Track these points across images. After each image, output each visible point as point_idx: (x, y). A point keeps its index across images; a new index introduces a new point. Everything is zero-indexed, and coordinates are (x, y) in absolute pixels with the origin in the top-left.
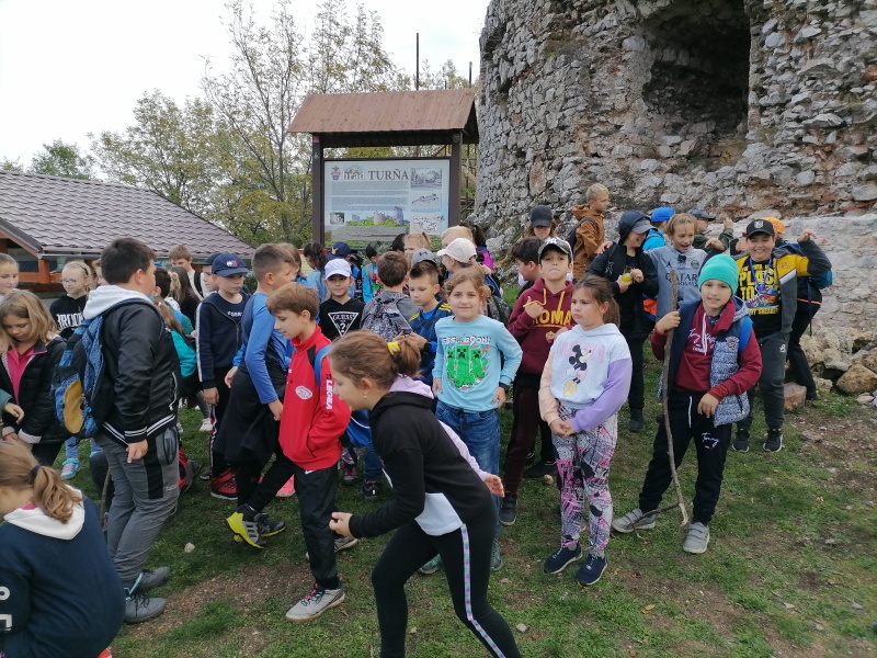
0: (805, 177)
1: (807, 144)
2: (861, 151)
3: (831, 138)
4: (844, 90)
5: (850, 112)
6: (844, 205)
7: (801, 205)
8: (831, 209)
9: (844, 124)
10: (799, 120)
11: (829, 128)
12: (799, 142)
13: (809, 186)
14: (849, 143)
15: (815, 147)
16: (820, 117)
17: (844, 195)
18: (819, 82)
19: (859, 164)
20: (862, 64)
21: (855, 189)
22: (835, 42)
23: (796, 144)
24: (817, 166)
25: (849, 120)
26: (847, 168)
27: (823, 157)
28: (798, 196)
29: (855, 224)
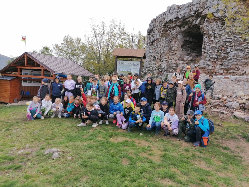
0: (210, 67)
1: (211, 61)
2: (221, 63)
3: (215, 60)
4: (218, 51)
5: (219, 55)
6: (217, 73)
7: (210, 73)
8: (215, 74)
9: (218, 58)
10: (209, 56)
11: (215, 58)
12: (209, 60)
13: (211, 69)
14: (219, 61)
15: (212, 62)
16: (213, 56)
17: (217, 71)
18: (214, 49)
19: (220, 66)
20: (221, 46)
21: (219, 70)
22: (217, 42)
23: (209, 61)
24: (213, 65)
25: (219, 57)
26: (218, 66)
27: (214, 64)
28: (209, 71)
29: (218, 77)
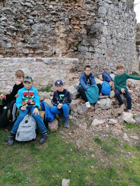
0: (9, 45)
1: (8, 35)
2: (23, 39)
3: (15, 34)
4: (16, 20)
7: (8, 54)
8: (17, 56)
9: (17, 31)
11: (14, 31)
12: (5, 33)
13: (11, 48)
14: (19, 37)
16: (11, 27)
17: (21, 52)
18: (8, 15)
19: (22, 43)
20: (19, 13)
21: (24, 50)
22: (11, 3)
23: (5, 34)
24: (12, 42)
25: (19, 29)
26: (20, 44)
27: (13, 39)
28: (8, 51)
